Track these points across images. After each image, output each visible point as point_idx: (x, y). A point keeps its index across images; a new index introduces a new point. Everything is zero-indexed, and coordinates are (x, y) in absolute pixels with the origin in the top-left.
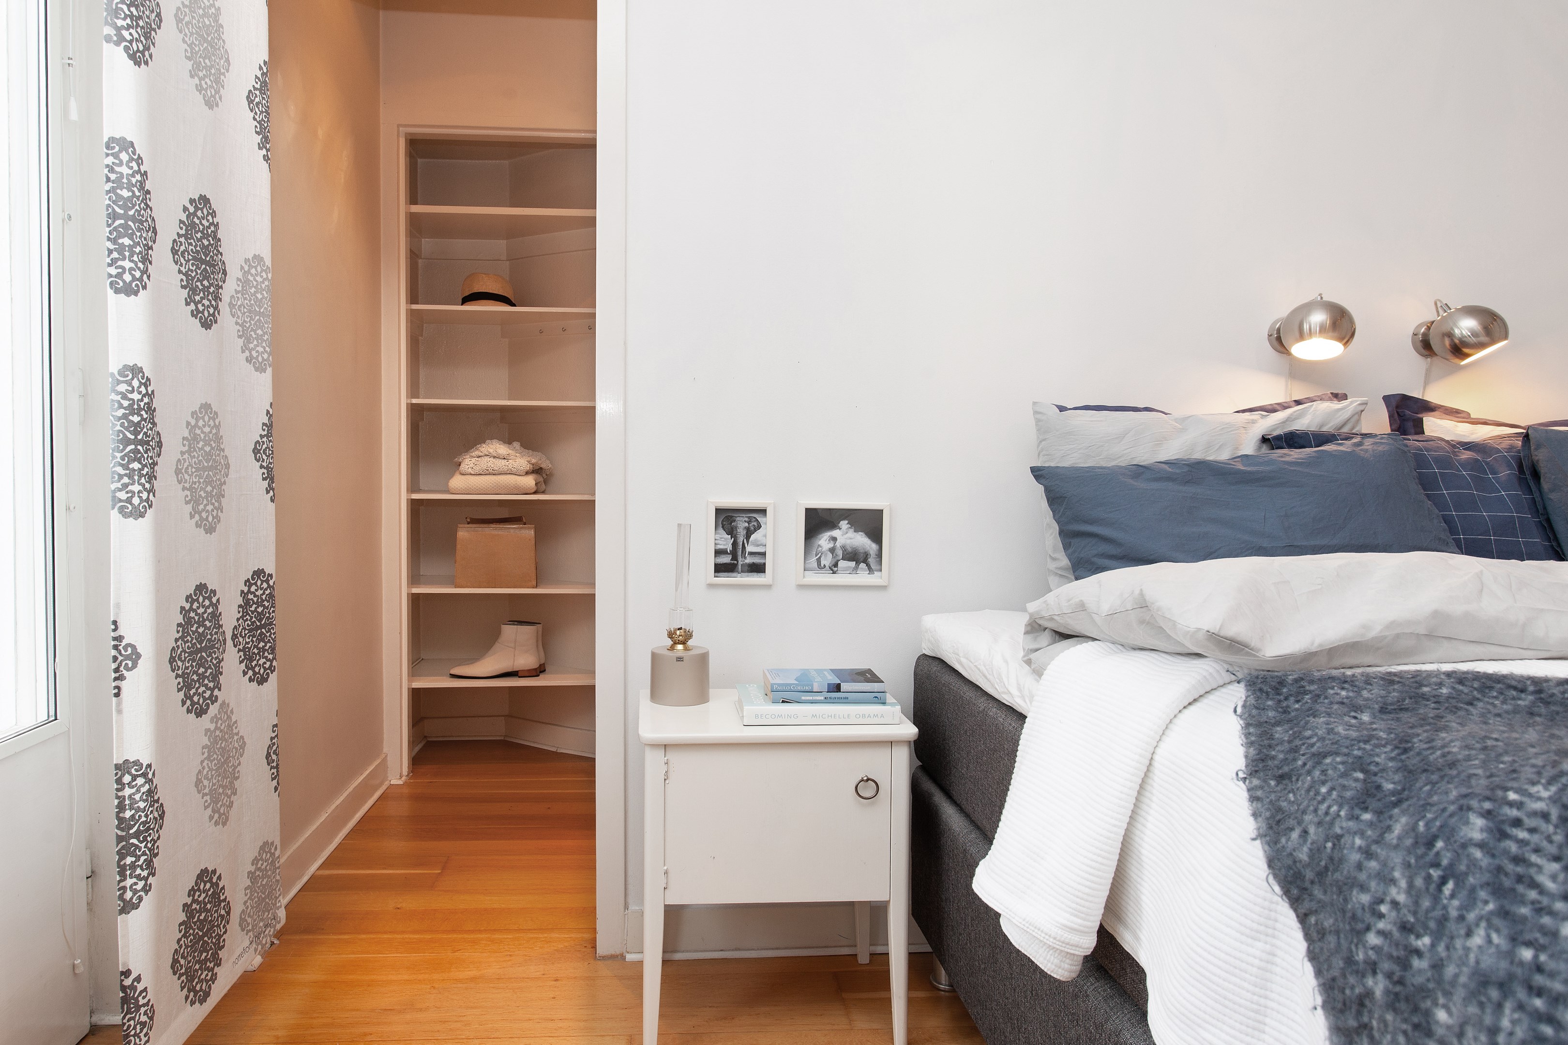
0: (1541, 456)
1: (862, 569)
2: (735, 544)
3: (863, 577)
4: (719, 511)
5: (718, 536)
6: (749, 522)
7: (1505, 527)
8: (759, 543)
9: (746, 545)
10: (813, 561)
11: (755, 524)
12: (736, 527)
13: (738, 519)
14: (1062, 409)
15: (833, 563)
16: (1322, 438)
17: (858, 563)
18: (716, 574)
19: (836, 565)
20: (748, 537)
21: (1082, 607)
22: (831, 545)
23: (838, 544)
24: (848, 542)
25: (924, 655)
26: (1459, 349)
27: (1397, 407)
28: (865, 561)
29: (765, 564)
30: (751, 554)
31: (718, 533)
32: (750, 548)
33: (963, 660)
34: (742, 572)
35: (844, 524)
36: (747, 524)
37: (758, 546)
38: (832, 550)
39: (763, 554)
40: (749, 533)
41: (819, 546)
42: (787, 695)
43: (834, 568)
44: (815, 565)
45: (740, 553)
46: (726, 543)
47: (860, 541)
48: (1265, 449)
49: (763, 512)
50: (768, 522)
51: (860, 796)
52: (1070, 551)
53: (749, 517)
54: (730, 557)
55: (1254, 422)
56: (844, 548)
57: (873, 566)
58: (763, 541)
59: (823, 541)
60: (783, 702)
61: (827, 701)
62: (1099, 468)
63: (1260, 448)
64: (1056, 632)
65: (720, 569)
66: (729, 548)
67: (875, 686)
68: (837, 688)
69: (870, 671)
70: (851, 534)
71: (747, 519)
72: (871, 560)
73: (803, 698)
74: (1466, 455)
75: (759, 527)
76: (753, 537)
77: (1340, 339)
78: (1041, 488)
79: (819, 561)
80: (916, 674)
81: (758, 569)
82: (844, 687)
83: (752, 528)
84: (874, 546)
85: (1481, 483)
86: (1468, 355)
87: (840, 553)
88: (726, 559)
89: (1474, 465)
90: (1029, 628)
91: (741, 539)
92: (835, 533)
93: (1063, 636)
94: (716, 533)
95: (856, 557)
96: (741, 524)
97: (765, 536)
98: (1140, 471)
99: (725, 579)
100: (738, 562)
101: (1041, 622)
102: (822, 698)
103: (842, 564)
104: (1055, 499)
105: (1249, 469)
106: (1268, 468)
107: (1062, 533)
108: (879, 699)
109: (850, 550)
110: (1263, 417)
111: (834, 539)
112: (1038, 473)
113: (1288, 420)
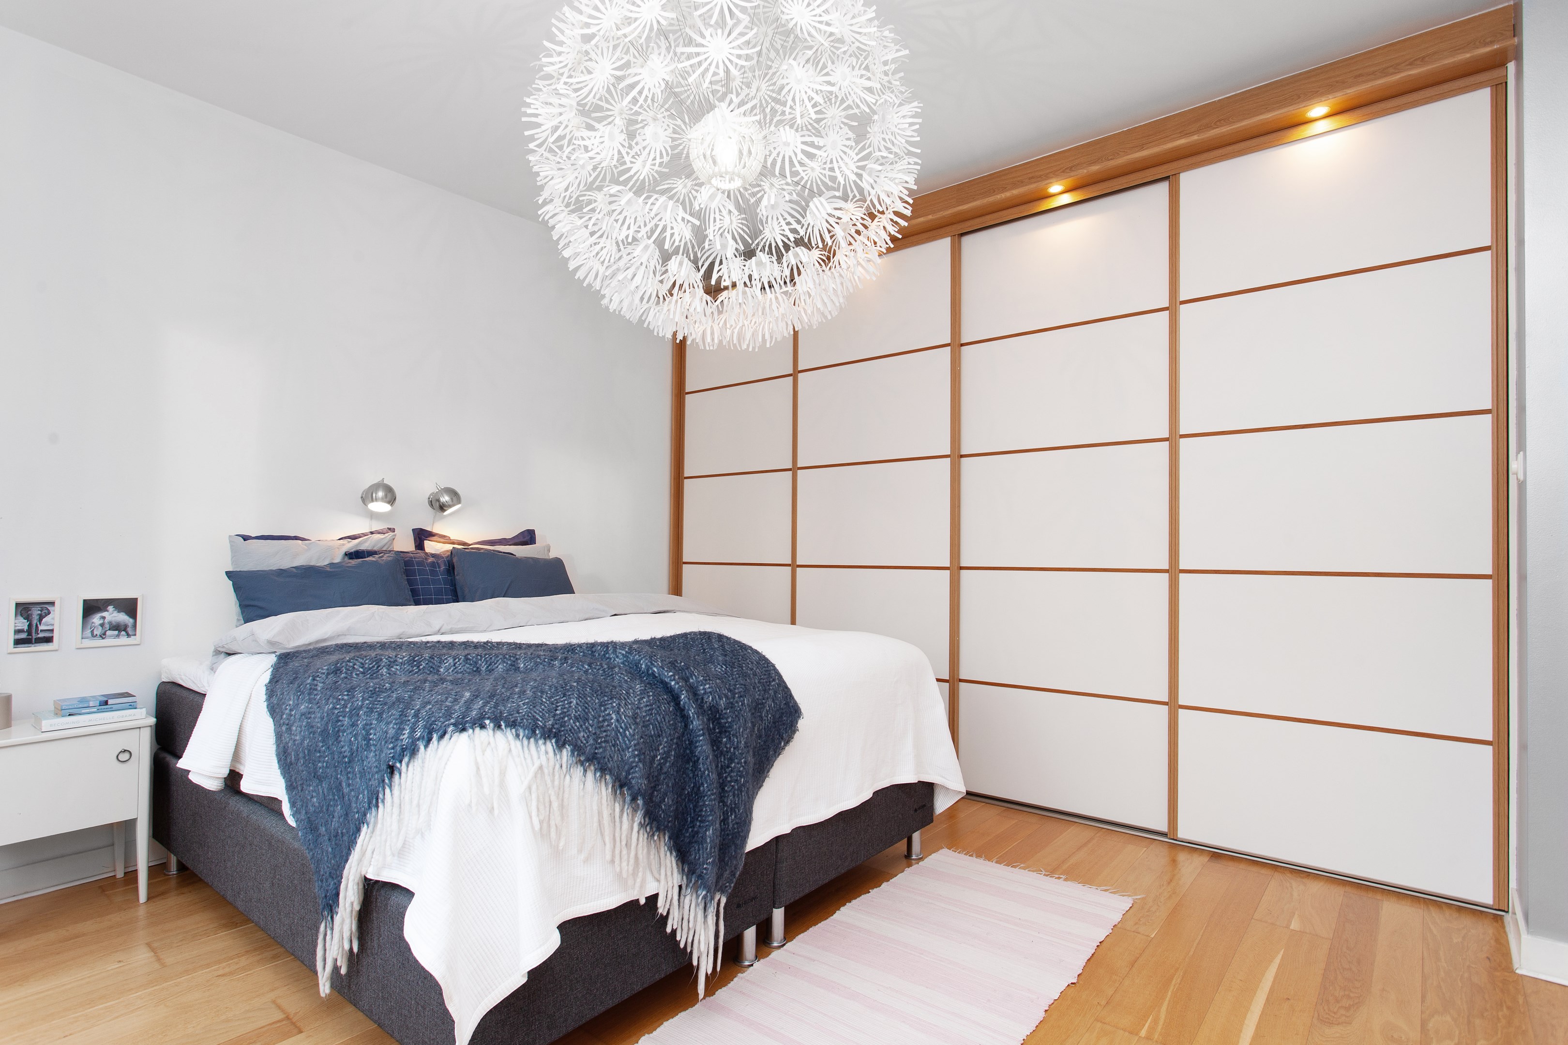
0: (455, 560)
1: (123, 635)
2: (30, 626)
3: (123, 640)
4: (18, 605)
5: (17, 621)
6: (41, 611)
7: (439, 592)
8: (49, 624)
9: (39, 625)
10: (88, 633)
11: (46, 611)
12: (31, 615)
13: (33, 609)
14: (246, 538)
15: (103, 632)
16: (371, 553)
17: (120, 631)
18: (15, 646)
19: (105, 634)
20: (40, 620)
21: (235, 639)
22: (101, 622)
23: (106, 621)
24: (113, 619)
25: (163, 682)
26: (442, 508)
27: (418, 534)
28: (125, 630)
29: (53, 637)
30: (42, 631)
31: (18, 619)
32: (41, 628)
33: (183, 677)
34: (35, 643)
35: (111, 608)
36: (40, 612)
37: (48, 625)
38: (102, 625)
39: (52, 631)
40: (41, 618)
41: (93, 623)
42: (72, 711)
43: (103, 636)
44: (90, 635)
45: (34, 631)
46: (23, 624)
47: (122, 618)
48: (346, 559)
49: (52, 604)
50: (55, 611)
51: (119, 761)
52: (244, 615)
53: (41, 607)
54: (26, 634)
55: (343, 545)
56: (110, 623)
57: (130, 633)
58: (52, 622)
59: (96, 619)
60: (69, 715)
61: (99, 711)
62: (261, 571)
63: (344, 558)
64: (226, 653)
65: (18, 642)
66: (26, 628)
67: (130, 699)
68: (106, 703)
69: (127, 693)
70: (116, 614)
71: (40, 609)
72: (129, 630)
73: (83, 711)
74: (431, 560)
75: (49, 613)
76: (44, 620)
77: (389, 502)
78: (231, 582)
79: (92, 632)
80: (157, 694)
81: (49, 640)
82: (110, 702)
83: (44, 614)
84: (131, 621)
85: (433, 573)
86: (445, 511)
87: (107, 626)
88: (23, 636)
89: (433, 565)
90: (214, 653)
91: (35, 622)
92: (105, 614)
93: (229, 654)
94: (15, 619)
95: (118, 628)
96: (35, 612)
97: (53, 619)
98: (281, 572)
99: (22, 649)
100: (32, 636)
101: (219, 649)
102: (96, 710)
103: (109, 633)
104: (237, 588)
105: (333, 570)
106: (340, 569)
107: (240, 605)
108: (133, 706)
109: (115, 624)
110: (349, 542)
111: (104, 618)
112: (229, 574)
113: (359, 544)
